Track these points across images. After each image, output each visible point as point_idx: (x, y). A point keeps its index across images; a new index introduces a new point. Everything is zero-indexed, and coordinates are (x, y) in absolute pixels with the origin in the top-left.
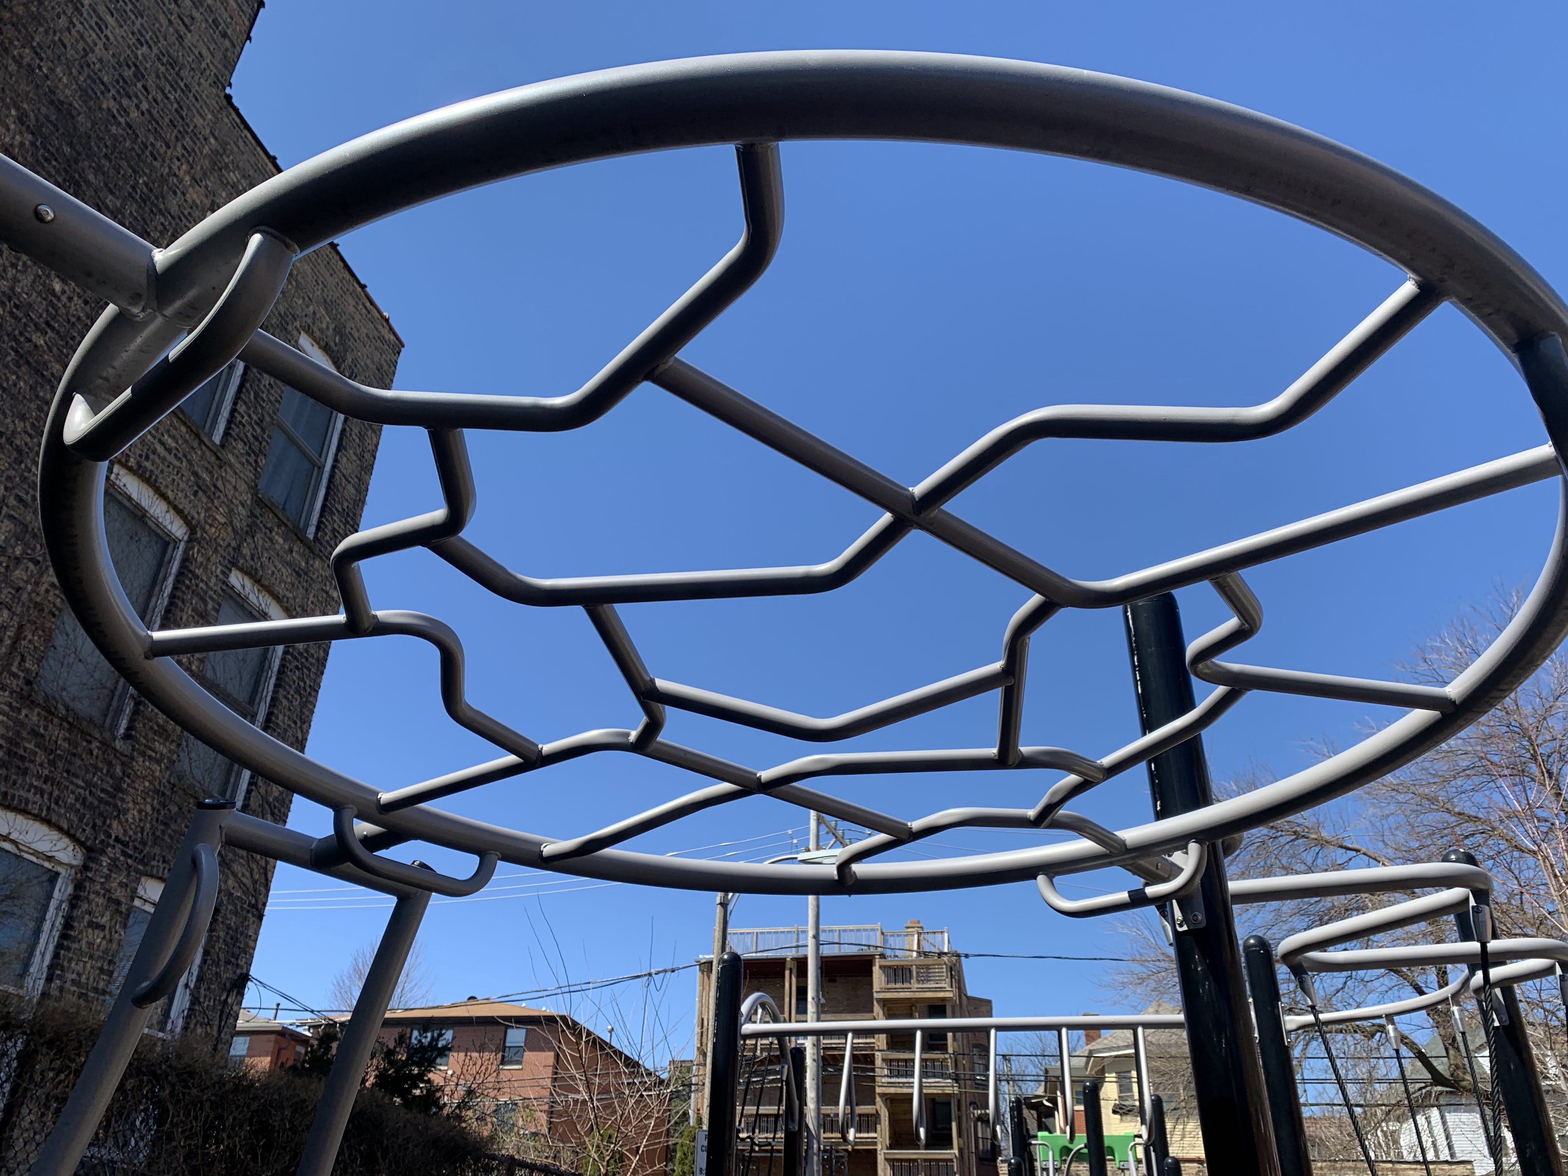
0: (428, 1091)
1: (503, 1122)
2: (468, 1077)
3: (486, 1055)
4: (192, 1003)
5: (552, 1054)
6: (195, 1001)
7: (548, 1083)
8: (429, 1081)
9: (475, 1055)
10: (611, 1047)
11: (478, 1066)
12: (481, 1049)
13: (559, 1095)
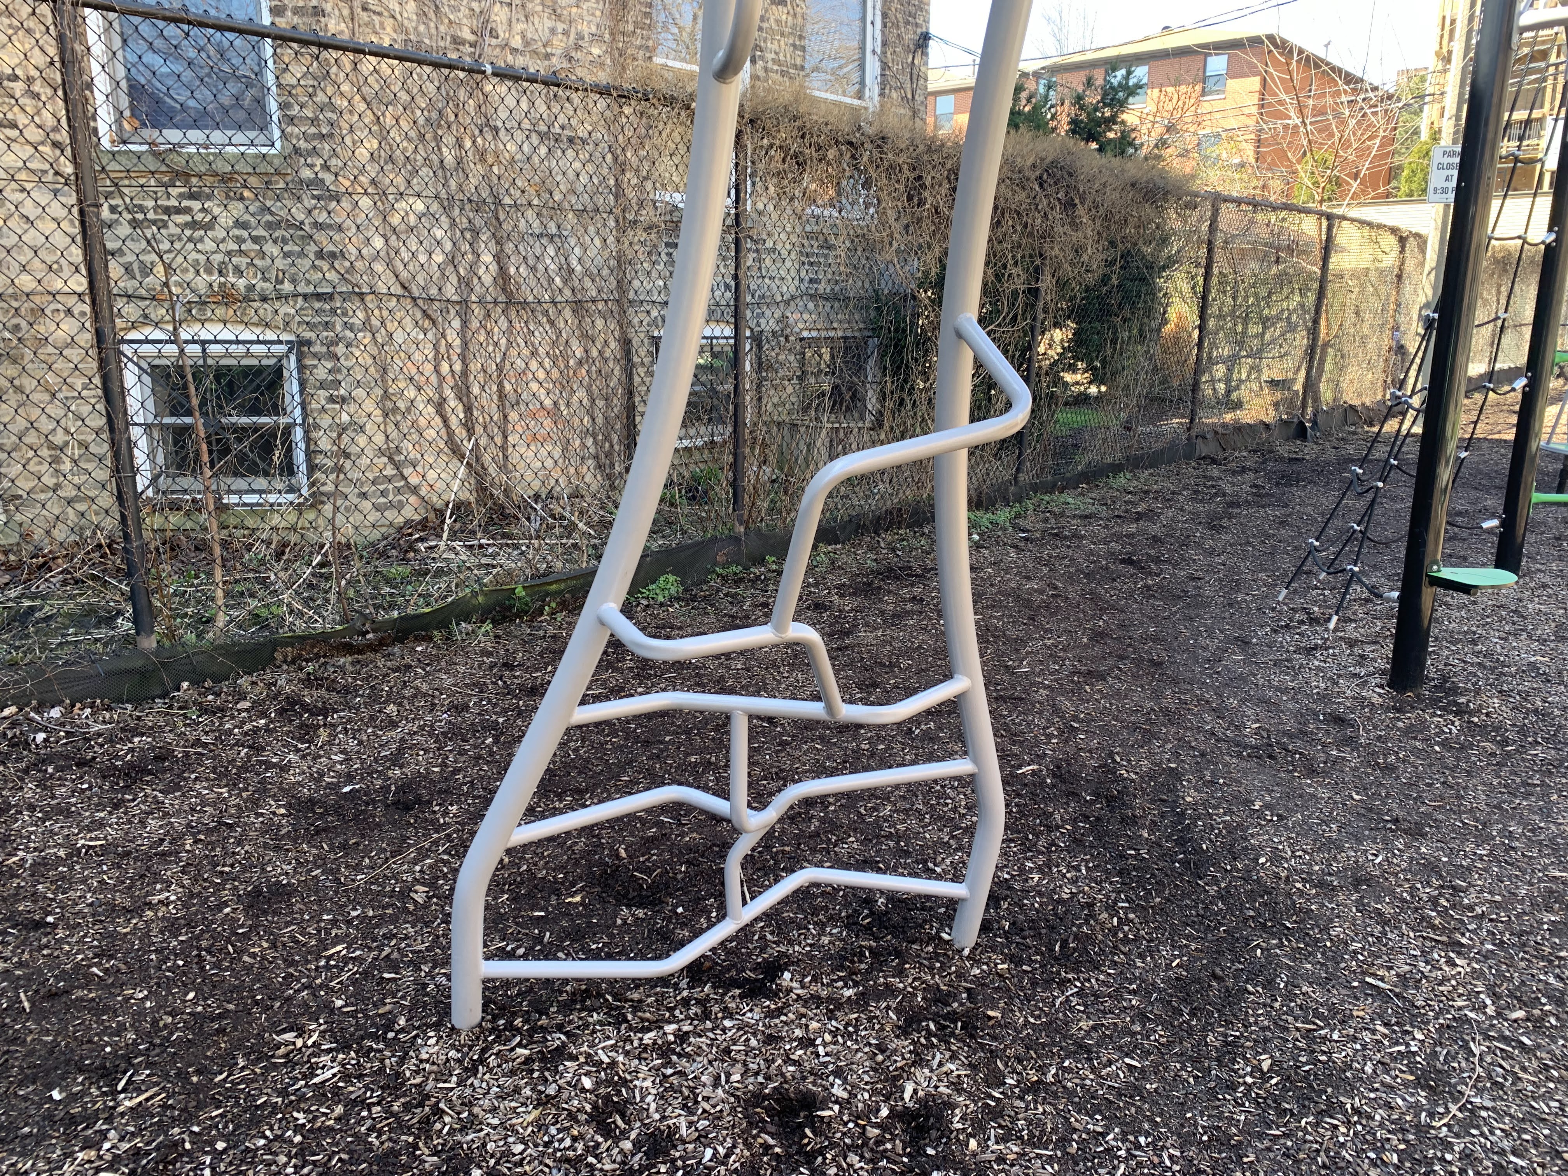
0: (1123, 132)
1: (1206, 158)
2: (1165, 114)
3: (1183, 88)
4: (883, 69)
5: (1258, 79)
6: (885, 66)
7: (1254, 110)
8: (1123, 123)
9: (1170, 89)
10: (1327, 64)
11: (1175, 101)
12: (1177, 83)
13: (1265, 122)
